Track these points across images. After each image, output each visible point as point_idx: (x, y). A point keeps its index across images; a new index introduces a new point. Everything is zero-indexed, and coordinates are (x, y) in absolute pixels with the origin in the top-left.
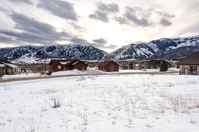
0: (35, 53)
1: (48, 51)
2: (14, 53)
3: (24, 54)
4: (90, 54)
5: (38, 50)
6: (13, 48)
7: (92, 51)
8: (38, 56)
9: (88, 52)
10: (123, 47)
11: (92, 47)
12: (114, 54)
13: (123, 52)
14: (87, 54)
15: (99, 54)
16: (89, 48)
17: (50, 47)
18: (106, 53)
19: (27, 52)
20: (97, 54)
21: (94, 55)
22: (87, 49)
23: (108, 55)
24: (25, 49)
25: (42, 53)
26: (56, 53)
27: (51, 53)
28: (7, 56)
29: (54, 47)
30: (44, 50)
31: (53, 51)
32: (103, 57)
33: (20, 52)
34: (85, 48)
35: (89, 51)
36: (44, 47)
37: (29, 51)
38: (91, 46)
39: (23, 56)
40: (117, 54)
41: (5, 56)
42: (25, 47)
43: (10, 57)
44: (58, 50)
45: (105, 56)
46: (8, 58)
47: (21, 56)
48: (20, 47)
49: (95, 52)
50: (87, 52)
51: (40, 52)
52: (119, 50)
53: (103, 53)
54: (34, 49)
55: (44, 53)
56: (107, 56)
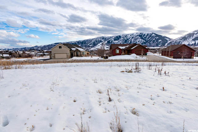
0: (106, 42)
1: (115, 40)
2: (93, 43)
3: (99, 43)
4: (151, 41)
5: (108, 39)
6: (93, 39)
7: (154, 38)
8: (108, 44)
9: (150, 40)
10: (194, 31)
11: (155, 34)
12: (181, 40)
13: (194, 38)
14: (148, 41)
15: (162, 41)
16: (151, 35)
17: (117, 37)
18: (170, 39)
19: (101, 41)
20: (160, 41)
21: (156, 42)
22: (149, 36)
23: (173, 41)
24: (100, 39)
25: (111, 42)
26: (121, 41)
27: (117, 41)
28: (90, 45)
29: (120, 37)
30: (112, 39)
31: (119, 39)
32: (166, 44)
33: (97, 42)
34: (147, 36)
35: (151, 38)
36: (112, 37)
37: (102, 41)
38: (153, 33)
39: (98, 44)
40: (184, 40)
41: (88, 45)
42: (100, 38)
43: (91, 46)
44: (122, 39)
45: (169, 42)
46: (90, 46)
47: (97, 44)
48: (97, 38)
49: (158, 39)
50: (148, 40)
51: (109, 41)
52: (187, 35)
53: (167, 39)
54: (106, 39)
55: (112, 42)
56: (171, 42)
